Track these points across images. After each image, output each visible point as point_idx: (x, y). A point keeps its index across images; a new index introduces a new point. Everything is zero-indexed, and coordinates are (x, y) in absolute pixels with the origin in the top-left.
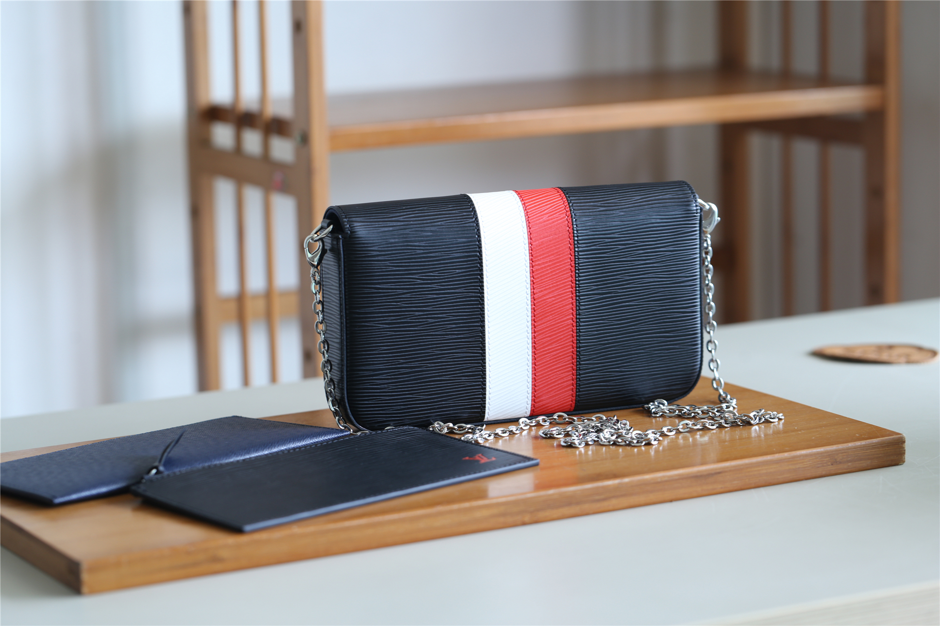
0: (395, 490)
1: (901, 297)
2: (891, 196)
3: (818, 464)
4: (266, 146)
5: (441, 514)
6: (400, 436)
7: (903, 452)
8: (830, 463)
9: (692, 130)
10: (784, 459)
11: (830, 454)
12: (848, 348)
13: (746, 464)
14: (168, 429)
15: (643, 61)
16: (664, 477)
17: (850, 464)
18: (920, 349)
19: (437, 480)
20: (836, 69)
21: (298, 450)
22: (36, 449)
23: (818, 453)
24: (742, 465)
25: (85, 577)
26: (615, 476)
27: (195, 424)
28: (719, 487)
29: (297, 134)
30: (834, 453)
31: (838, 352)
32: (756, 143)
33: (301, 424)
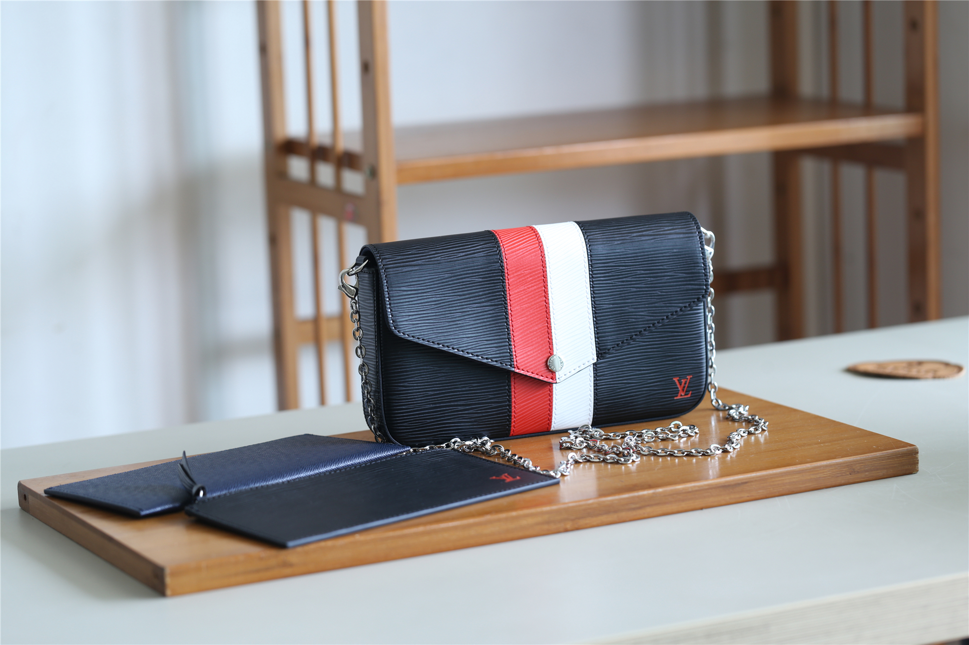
0: (427, 507)
1: (943, 314)
2: (931, 218)
3: (838, 474)
4: (338, 178)
5: (490, 522)
6: (433, 457)
7: (917, 461)
8: (848, 473)
9: (748, 158)
10: (806, 470)
11: (849, 465)
12: (880, 365)
13: (771, 475)
14: (245, 447)
15: (700, 91)
16: (695, 486)
17: (867, 473)
18: (947, 364)
19: (465, 498)
20: (879, 98)
21: (338, 471)
22: (125, 466)
23: (837, 464)
24: (767, 475)
25: (168, 580)
26: (650, 487)
27: (270, 442)
28: (745, 495)
29: (366, 168)
30: (852, 463)
31: (871, 368)
32: (809, 169)
33: (367, 440)
